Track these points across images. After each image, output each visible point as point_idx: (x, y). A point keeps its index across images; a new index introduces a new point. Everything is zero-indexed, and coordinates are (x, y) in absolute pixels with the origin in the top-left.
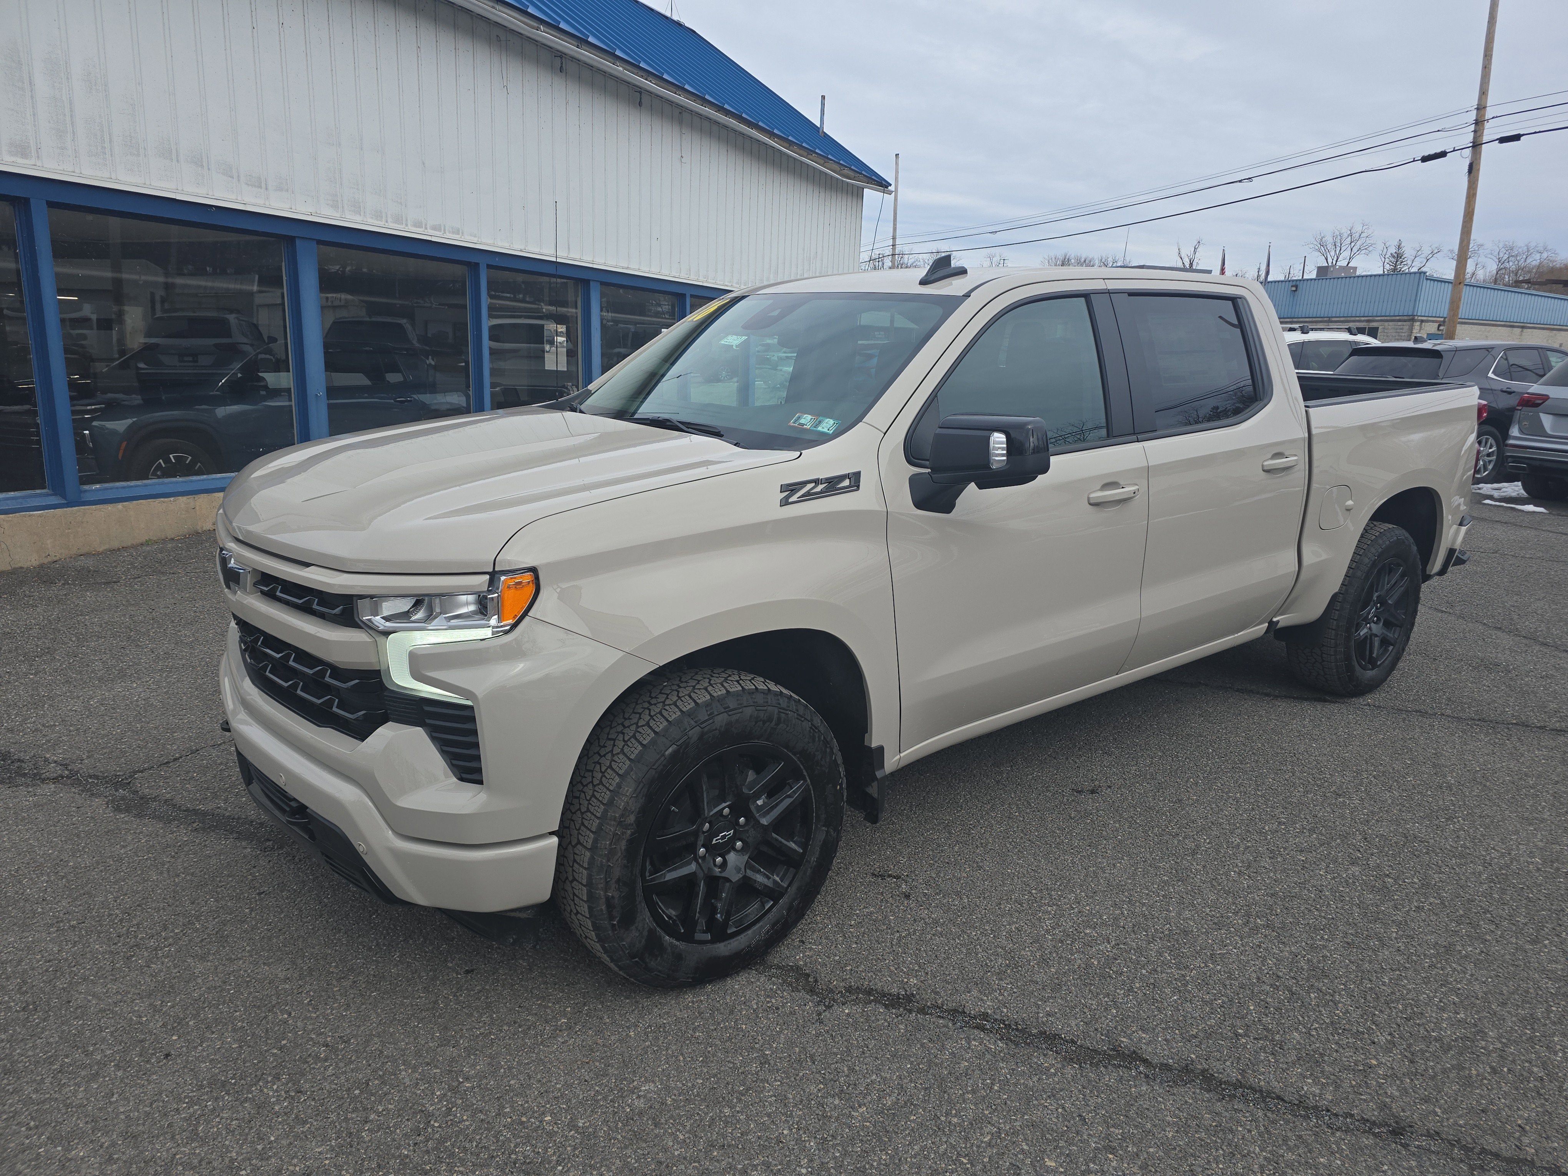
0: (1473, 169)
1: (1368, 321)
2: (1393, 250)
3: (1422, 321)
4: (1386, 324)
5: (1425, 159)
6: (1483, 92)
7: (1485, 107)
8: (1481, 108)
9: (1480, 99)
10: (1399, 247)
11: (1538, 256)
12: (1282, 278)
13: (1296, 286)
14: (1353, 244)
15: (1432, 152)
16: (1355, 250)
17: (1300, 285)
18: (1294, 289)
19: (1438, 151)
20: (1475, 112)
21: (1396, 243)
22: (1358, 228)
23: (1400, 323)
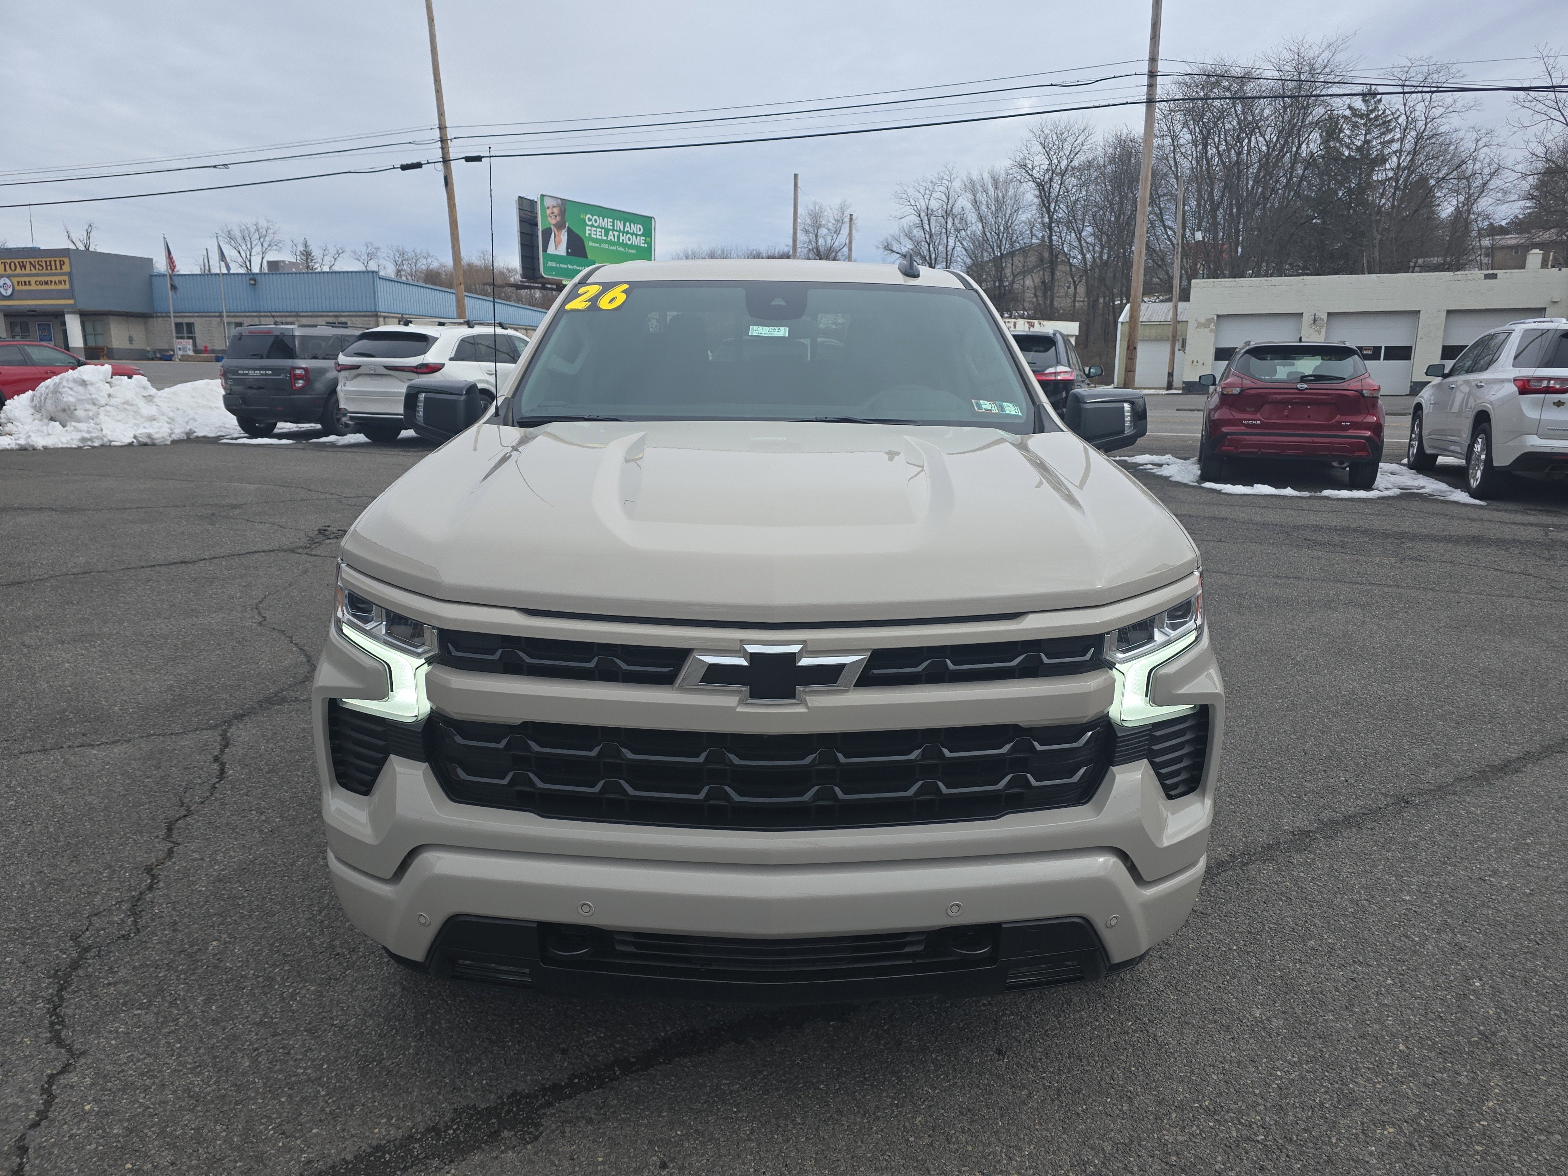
0: (448, 182)
1: (336, 316)
2: (301, 248)
3: (385, 317)
4: (353, 319)
5: (404, 168)
6: (441, 114)
7: (446, 128)
8: (442, 128)
9: (440, 120)
10: (306, 245)
11: (424, 261)
12: (199, 272)
13: (255, 280)
14: (262, 240)
15: (409, 162)
16: (266, 245)
17: (259, 278)
18: (253, 282)
19: (415, 161)
20: (438, 130)
21: (302, 241)
22: (263, 224)
23: (366, 319)
